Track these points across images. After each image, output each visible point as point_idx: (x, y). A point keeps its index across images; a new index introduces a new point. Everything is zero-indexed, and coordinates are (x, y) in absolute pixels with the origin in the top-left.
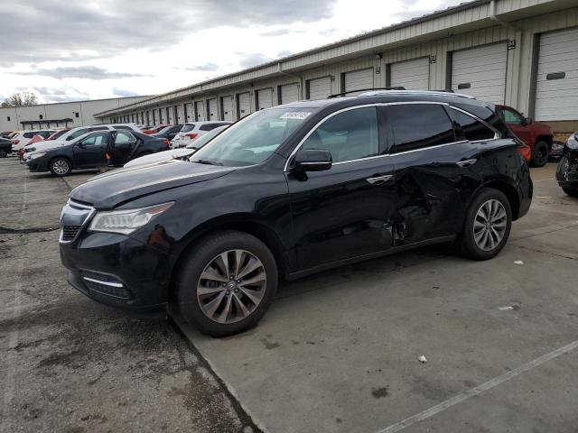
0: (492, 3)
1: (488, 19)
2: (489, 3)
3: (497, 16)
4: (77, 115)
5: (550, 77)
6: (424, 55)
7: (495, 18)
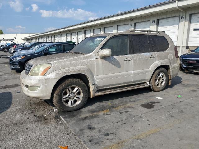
0: (177, 2)
1: (175, 8)
2: (176, 1)
3: (178, 7)
4: (16, 38)
5: (195, 30)
6: (148, 20)
7: (177, 7)
